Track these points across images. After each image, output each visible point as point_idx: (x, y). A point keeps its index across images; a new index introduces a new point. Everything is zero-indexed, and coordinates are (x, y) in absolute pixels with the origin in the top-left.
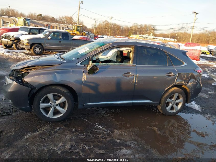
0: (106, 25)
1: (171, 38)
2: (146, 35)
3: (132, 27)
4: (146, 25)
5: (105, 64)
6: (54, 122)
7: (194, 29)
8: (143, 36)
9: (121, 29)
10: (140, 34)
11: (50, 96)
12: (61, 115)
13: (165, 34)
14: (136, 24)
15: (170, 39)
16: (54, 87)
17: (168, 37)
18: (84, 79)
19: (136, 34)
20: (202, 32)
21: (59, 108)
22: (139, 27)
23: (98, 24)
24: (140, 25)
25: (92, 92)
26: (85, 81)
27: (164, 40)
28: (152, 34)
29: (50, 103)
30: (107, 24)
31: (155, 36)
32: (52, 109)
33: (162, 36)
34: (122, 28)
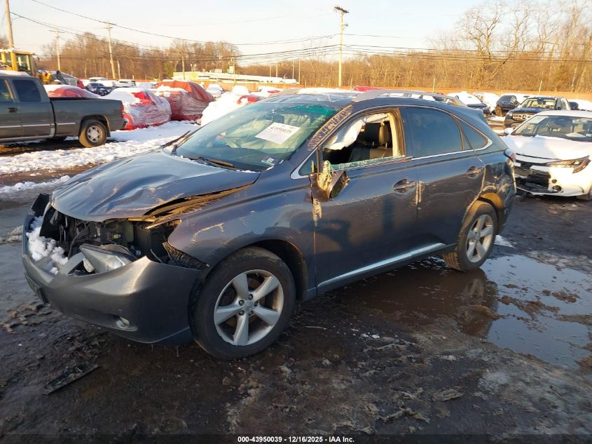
0: (89, 47)
1: (281, 75)
2: (217, 70)
3: (172, 51)
4: (209, 44)
5: (350, 166)
6: (252, 356)
7: (343, 52)
8: (207, 73)
9: (141, 58)
10: (200, 69)
11: (241, 281)
12: (268, 330)
13: (262, 67)
14: (181, 43)
15: (281, 79)
16: (249, 253)
17: (274, 75)
18: (318, 214)
19: (190, 70)
20: (351, 56)
21: (261, 311)
22: (192, 50)
23: (62, 43)
24: (195, 45)
25: (335, 247)
26: (320, 221)
27: (266, 83)
28: (232, 69)
29: (237, 302)
30: (93, 42)
31: (242, 73)
32: (243, 319)
33: (256, 72)
34: (141, 54)
